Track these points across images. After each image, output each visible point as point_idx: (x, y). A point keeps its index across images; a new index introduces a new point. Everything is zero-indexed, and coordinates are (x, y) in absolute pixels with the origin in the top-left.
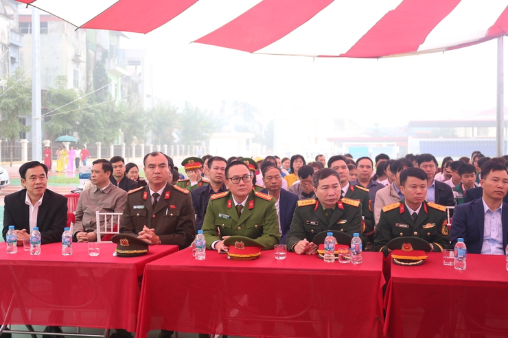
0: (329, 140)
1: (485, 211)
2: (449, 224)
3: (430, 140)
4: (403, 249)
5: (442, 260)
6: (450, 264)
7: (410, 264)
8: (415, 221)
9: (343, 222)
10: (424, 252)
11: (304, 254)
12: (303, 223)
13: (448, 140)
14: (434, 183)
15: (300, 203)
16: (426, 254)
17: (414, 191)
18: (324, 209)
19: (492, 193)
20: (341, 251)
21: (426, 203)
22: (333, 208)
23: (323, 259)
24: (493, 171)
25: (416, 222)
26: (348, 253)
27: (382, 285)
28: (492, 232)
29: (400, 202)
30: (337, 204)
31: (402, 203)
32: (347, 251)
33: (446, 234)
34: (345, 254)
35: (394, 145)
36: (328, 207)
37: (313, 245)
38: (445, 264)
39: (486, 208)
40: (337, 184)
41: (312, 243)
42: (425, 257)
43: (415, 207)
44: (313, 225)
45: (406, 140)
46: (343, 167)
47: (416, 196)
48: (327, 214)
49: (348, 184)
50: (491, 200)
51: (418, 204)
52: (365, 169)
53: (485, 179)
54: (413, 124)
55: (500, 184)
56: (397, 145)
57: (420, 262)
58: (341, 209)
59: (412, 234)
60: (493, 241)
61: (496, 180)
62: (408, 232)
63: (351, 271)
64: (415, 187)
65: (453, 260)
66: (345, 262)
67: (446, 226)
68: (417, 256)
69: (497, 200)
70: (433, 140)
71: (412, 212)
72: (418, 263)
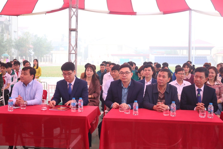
0: (112, 55)
45: (148, 56)
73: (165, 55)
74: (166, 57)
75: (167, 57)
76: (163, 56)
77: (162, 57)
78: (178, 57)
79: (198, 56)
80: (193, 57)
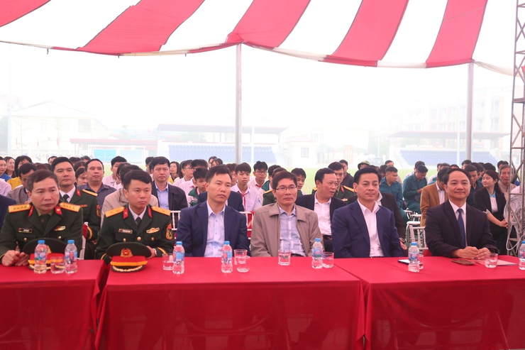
0: (73, 141)
1: (209, 214)
2: (174, 229)
3: (179, 144)
4: (122, 255)
5: (161, 264)
6: (169, 269)
7: (129, 270)
8: (138, 226)
9: (62, 228)
10: (144, 257)
11: (13, 265)
12: (14, 231)
13: (196, 144)
14: (167, 187)
15: (11, 209)
16: (146, 260)
17: (138, 195)
18: (40, 214)
19: (215, 197)
20: (54, 261)
21: (150, 206)
22: (50, 214)
23: (33, 270)
24: (217, 174)
25: (140, 227)
26: (62, 262)
27: (95, 294)
28: (215, 235)
29: (125, 206)
30: (54, 209)
31: (126, 207)
32: (60, 260)
33: (171, 238)
34: (57, 264)
35: (143, 149)
36: (44, 213)
37: (24, 256)
38: (165, 268)
39: (210, 211)
40: (54, 187)
41: (23, 253)
42: (145, 263)
43: (139, 211)
44: (26, 233)
45: (155, 143)
46: (69, 170)
47: (139, 200)
48: (42, 221)
49: (74, 188)
50: (214, 204)
51: (142, 208)
52: (96, 170)
53: (210, 182)
54: (162, 127)
55: (223, 187)
56: (146, 149)
57: (139, 268)
58: (59, 215)
59: (135, 239)
60: (216, 243)
61: (220, 183)
62: (132, 237)
63: (63, 282)
64: (138, 190)
65: (172, 264)
66: (57, 272)
67: (170, 230)
68: (137, 261)
69: (220, 203)
70: (183, 144)
71: (135, 216)
72: (137, 269)
73: (190, 143)
75: (195, 146)
78: (216, 147)
80: (250, 148)
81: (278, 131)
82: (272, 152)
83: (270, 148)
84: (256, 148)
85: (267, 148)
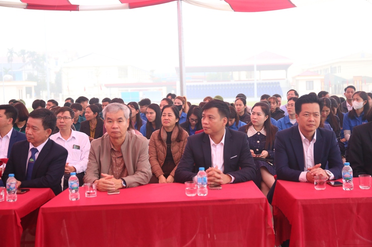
73: (205, 83)
74: (206, 86)
76: (201, 84)
77: (200, 86)
78: (228, 85)
79: (264, 82)
80: (253, 84)
81: (285, 67)
82: (279, 86)
83: (279, 83)
84: (259, 84)
85: (275, 83)
